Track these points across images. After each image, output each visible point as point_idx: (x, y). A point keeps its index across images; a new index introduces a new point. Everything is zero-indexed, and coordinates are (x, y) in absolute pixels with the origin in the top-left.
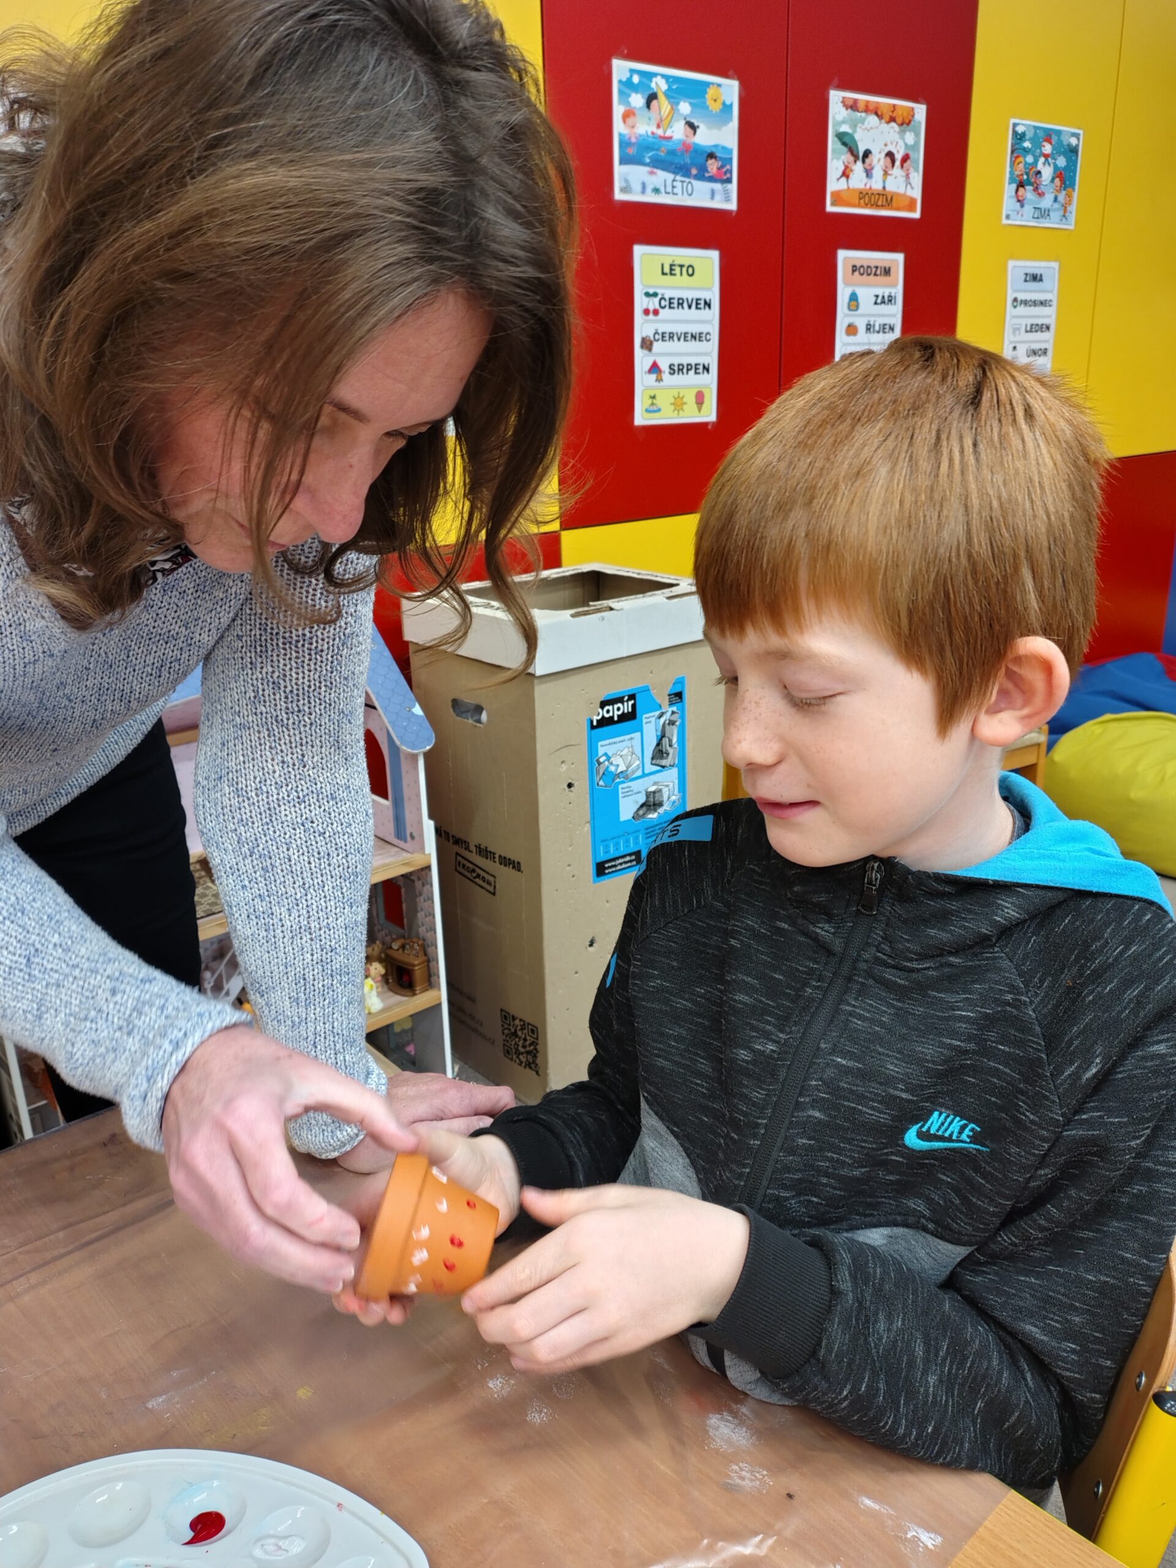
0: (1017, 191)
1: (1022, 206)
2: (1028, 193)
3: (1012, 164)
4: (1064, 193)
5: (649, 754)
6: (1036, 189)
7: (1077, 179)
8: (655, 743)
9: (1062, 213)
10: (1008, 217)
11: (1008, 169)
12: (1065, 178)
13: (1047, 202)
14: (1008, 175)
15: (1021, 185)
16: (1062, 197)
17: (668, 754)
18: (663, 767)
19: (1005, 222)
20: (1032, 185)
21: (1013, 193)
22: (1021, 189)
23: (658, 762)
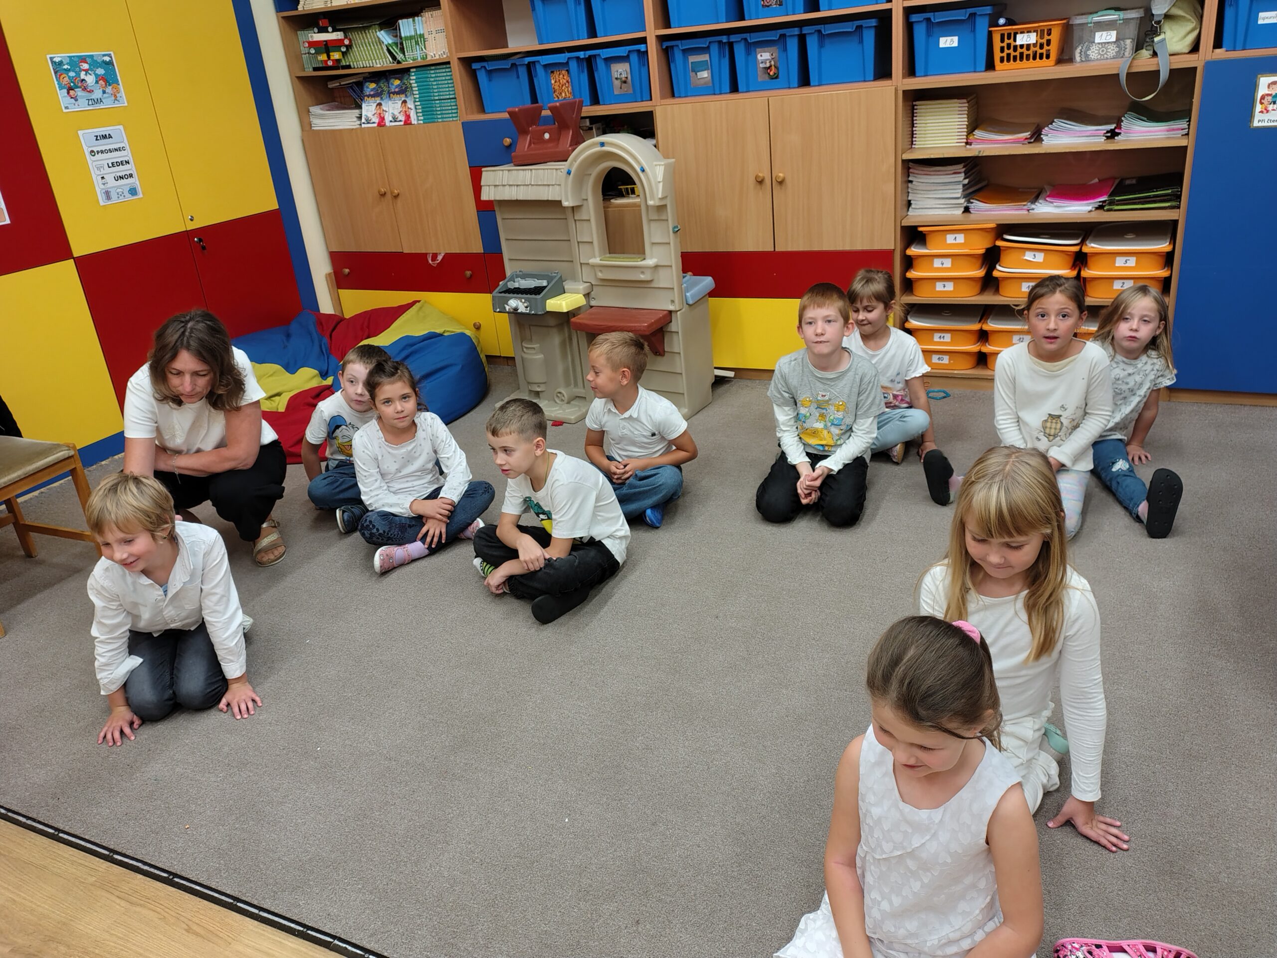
0: (68, 93)
1: (76, 100)
2: (79, 92)
3: (58, 79)
4: (111, 87)
6: (85, 89)
7: (119, 78)
9: (113, 98)
10: (67, 108)
11: (56, 83)
12: (108, 79)
13: (97, 94)
14: (57, 86)
15: (70, 89)
16: (109, 89)
19: (65, 111)
20: (80, 87)
21: (66, 94)
22: (72, 92)
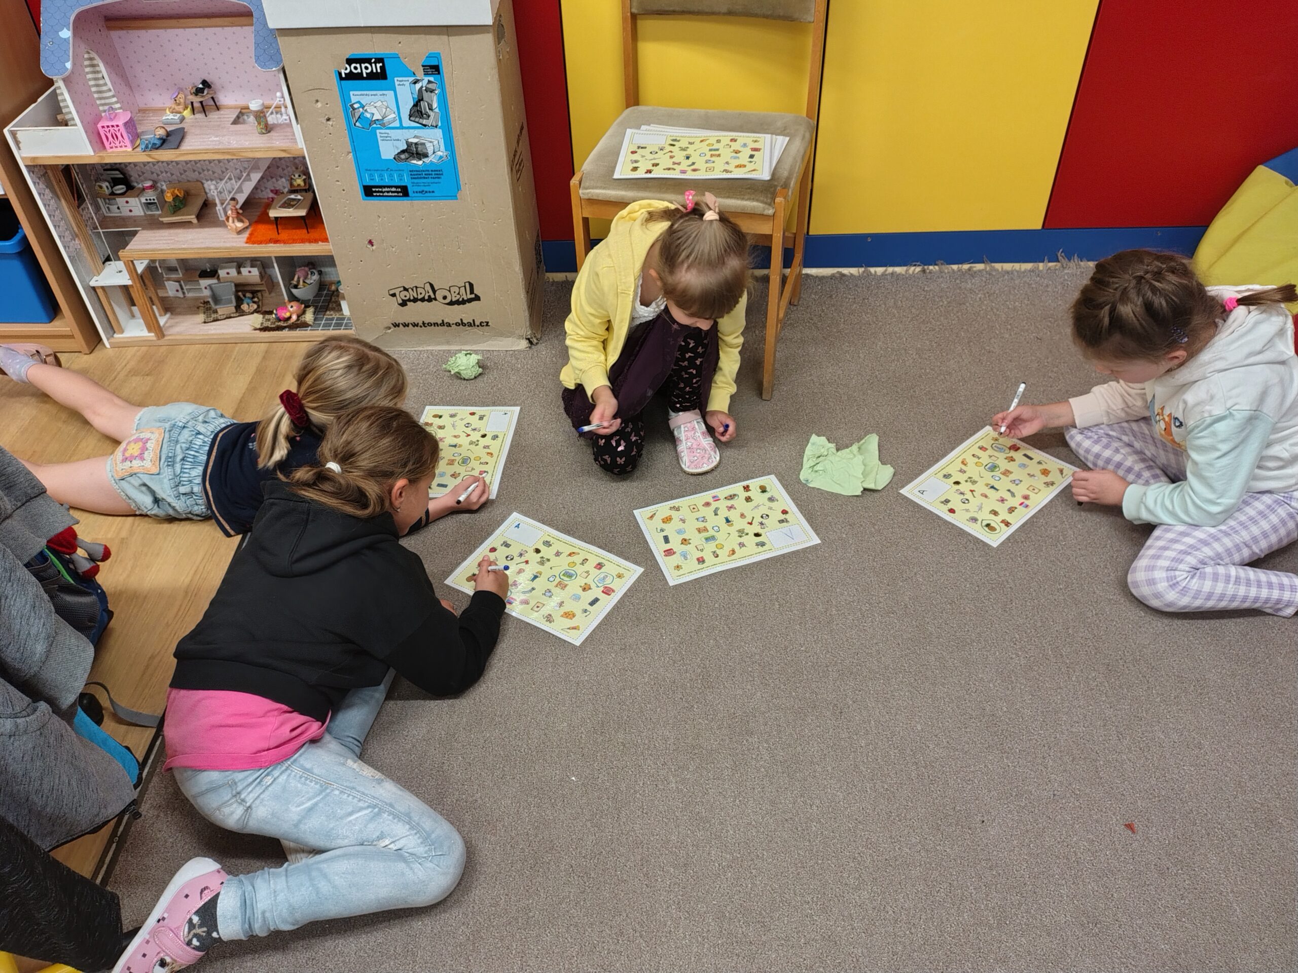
5: (405, 113)
8: (411, 103)
17: (429, 116)
18: (425, 126)
23: (417, 120)
